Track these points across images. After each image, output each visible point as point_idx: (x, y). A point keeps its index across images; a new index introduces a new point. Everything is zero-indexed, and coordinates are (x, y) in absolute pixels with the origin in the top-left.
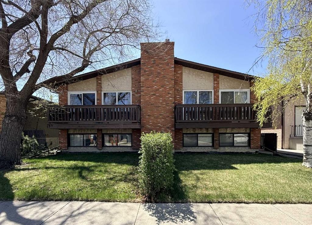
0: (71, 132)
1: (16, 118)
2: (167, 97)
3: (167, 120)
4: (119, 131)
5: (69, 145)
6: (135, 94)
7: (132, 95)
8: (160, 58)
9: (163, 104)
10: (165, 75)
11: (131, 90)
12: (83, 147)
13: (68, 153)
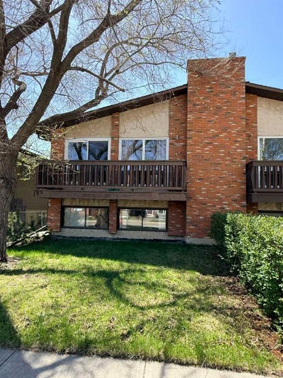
0: (66, 203)
1: (4, 182)
2: (234, 147)
3: (233, 187)
4: (145, 203)
5: (62, 225)
6: (174, 142)
7: (170, 144)
8: (221, 83)
9: (226, 160)
10: (229, 111)
11: (168, 136)
12: (85, 230)
13: (60, 238)
